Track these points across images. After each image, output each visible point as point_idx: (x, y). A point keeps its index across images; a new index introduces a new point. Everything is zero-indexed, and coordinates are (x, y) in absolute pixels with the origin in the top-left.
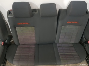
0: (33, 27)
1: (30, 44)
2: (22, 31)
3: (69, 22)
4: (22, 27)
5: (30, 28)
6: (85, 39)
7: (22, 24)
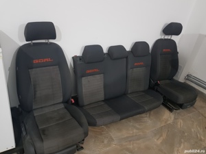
0: (102, 75)
2: (89, 81)
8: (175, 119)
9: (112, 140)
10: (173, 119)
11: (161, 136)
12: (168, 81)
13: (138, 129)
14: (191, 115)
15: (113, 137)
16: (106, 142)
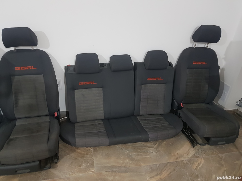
0: (101, 89)
1: (94, 120)
2: (83, 95)
3: (149, 79)
4: (83, 90)
5: (95, 91)
6: (178, 103)
7: (84, 83)
8: (195, 156)
9: (92, 165)
10: (190, 156)
11: (160, 174)
12: (203, 105)
13: (132, 159)
14: (224, 155)
15: (95, 162)
16: (84, 166)
